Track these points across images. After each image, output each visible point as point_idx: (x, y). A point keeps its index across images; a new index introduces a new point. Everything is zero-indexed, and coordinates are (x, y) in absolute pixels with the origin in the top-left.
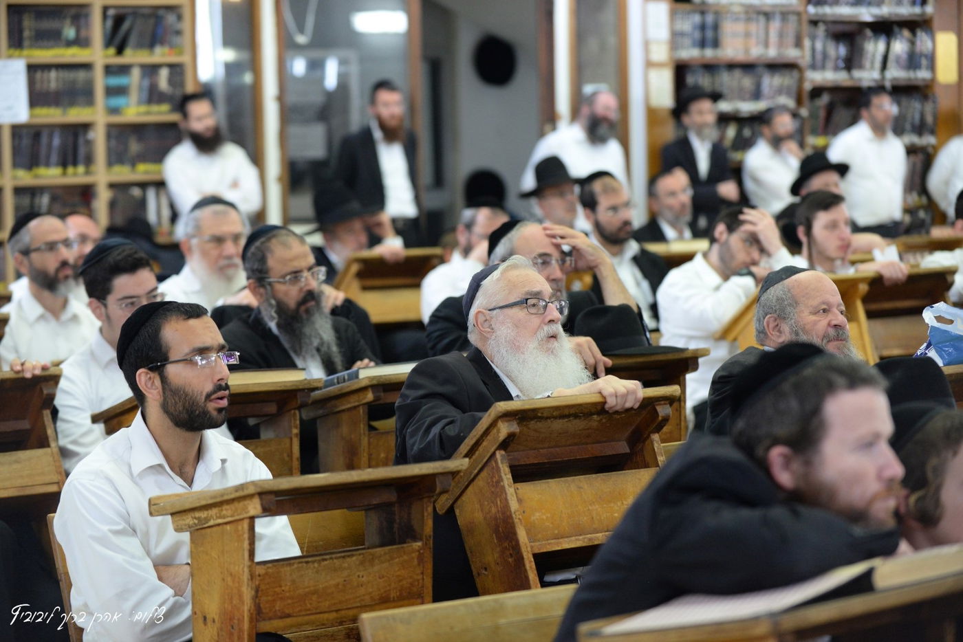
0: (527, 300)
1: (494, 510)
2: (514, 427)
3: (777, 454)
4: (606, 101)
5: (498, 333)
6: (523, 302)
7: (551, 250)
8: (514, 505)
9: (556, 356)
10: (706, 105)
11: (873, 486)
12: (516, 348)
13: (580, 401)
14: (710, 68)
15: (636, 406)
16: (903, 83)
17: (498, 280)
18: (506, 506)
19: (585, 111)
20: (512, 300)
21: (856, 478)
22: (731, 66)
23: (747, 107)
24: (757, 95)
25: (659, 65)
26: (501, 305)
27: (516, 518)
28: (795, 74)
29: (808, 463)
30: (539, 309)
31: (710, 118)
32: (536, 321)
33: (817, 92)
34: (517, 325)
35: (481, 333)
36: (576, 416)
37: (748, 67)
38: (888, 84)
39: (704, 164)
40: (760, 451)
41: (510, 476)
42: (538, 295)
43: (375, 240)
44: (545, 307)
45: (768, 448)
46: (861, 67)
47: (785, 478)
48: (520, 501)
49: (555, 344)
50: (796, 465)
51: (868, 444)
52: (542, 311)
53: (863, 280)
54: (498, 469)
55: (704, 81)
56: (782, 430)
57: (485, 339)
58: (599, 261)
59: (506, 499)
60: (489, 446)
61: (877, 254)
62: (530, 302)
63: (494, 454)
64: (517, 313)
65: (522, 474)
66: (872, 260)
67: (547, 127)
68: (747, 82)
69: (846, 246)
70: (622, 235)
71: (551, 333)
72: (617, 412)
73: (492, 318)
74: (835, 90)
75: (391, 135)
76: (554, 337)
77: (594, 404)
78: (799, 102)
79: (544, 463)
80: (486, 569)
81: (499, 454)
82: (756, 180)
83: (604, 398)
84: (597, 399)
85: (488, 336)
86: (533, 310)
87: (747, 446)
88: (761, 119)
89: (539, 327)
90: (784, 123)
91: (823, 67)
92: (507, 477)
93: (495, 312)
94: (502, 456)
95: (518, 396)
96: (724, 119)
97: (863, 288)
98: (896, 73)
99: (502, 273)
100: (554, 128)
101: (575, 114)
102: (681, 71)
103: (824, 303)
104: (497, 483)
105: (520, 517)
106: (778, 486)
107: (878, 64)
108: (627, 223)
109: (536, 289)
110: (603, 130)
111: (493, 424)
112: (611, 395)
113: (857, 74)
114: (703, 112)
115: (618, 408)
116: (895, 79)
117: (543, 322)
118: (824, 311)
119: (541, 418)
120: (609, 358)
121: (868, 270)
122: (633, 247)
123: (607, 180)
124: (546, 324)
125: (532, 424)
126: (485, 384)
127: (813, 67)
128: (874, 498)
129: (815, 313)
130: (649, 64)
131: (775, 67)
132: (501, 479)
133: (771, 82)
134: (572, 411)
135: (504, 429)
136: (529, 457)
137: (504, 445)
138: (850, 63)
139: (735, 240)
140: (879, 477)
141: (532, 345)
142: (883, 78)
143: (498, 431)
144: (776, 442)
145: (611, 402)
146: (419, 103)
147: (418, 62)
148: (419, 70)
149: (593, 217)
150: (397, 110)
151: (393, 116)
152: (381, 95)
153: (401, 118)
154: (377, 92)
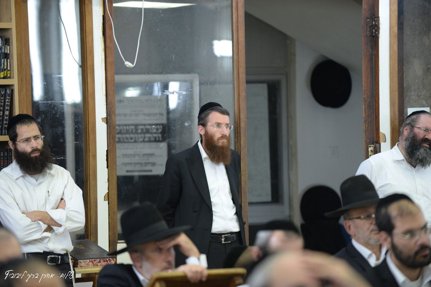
4: (427, 124)
19: (406, 132)
67: (372, 149)
70: (420, 259)
146: (243, 125)
147: (243, 85)
148: (243, 94)
149: (389, 240)
150: (227, 131)
151: (223, 137)
152: (215, 117)
153: (228, 139)
154: (207, 115)
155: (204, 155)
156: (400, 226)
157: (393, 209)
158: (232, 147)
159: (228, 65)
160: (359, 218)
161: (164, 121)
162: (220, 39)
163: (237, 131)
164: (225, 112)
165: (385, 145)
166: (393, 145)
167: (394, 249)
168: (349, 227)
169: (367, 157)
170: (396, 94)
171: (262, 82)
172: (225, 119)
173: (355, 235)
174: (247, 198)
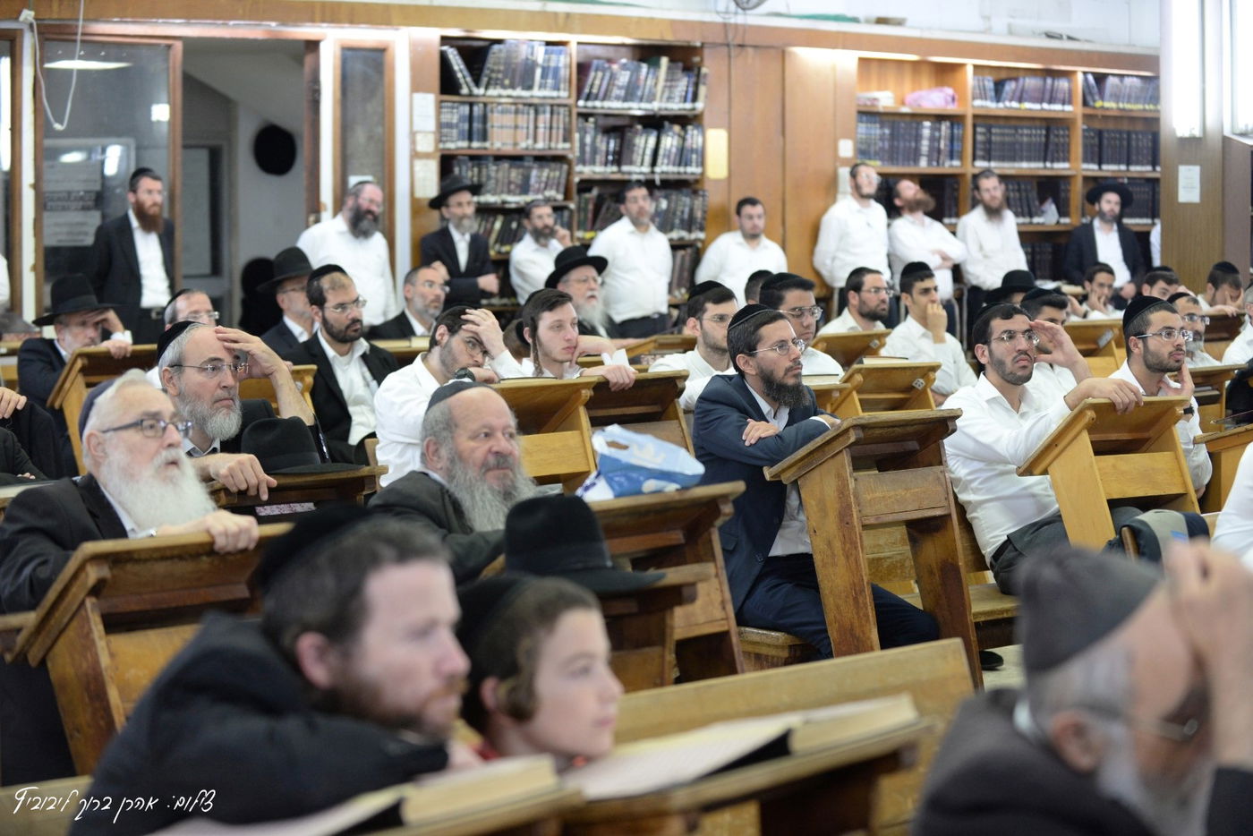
0: (142, 421)
1: (85, 665)
2: (103, 571)
3: (308, 645)
4: (372, 194)
5: (111, 458)
6: (137, 425)
7: (223, 354)
8: (105, 660)
9: (175, 485)
10: (465, 197)
11: (427, 684)
12: (129, 475)
13: (183, 541)
14: (476, 159)
15: (252, 546)
16: (671, 177)
17: (113, 398)
18: (96, 662)
19: (350, 202)
20: (128, 420)
21: (406, 674)
22: (499, 158)
23: (514, 200)
24: (524, 188)
25: (427, 156)
26: (116, 425)
27: (107, 676)
28: (565, 167)
29: (347, 656)
30: (157, 432)
31: (470, 210)
32: (153, 445)
33: (586, 185)
34: (132, 450)
35: (94, 457)
36: (181, 557)
37: (516, 159)
38: (657, 179)
39: (463, 257)
40: (286, 640)
41: (101, 627)
42: (156, 416)
43: (106, 335)
44: (164, 429)
45: (296, 637)
46: (631, 163)
47: (318, 673)
48: (112, 655)
49: (174, 471)
50: (333, 658)
51: (423, 632)
52: (160, 433)
53: (586, 385)
54: (87, 620)
55: (468, 173)
56: (313, 613)
57: (97, 464)
58: (274, 368)
59: (96, 654)
60: (78, 592)
61: (605, 357)
62: (146, 423)
63: (82, 603)
64: (133, 436)
65: (116, 623)
66: (601, 363)
67: (312, 218)
68: (515, 174)
69: (573, 348)
70: (351, 333)
71: (170, 459)
72: (229, 553)
73: (105, 440)
74: (604, 183)
75: (148, 222)
76: (174, 463)
77: (201, 545)
78: (567, 196)
79: (147, 611)
80: (78, 731)
81: (89, 602)
82: (521, 274)
83: (212, 537)
84: (204, 538)
85: (101, 460)
86: (150, 433)
87: (272, 632)
88: (523, 212)
89: (157, 452)
90: (543, 215)
91: (593, 162)
92: (97, 627)
93: (108, 435)
94: (93, 604)
95: (133, 530)
96: (485, 211)
97: (587, 394)
98: (665, 168)
99: (117, 391)
100: (317, 221)
101: (338, 207)
102: (447, 163)
103: (485, 426)
104: (88, 635)
105: (113, 674)
106: (308, 684)
107: (648, 159)
108: (356, 321)
109: (154, 409)
110: (365, 224)
111: (81, 568)
112: (220, 534)
113: (625, 168)
114: (464, 204)
115: (230, 548)
116: (663, 173)
117: (161, 446)
118: (487, 435)
119: (138, 561)
120: (274, 478)
121: (594, 374)
122: (363, 346)
123: (336, 275)
124: (164, 448)
125: (129, 567)
126: (93, 515)
127: (582, 161)
128: (431, 697)
129: (474, 437)
130: (415, 155)
131: (541, 159)
132: (90, 631)
133: (537, 175)
134: (176, 552)
135: (93, 574)
136: (126, 604)
137: (96, 591)
138: (619, 158)
139: (457, 342)
140: (436, 671)
141: (147, 472)
142: (653, 172)
143: (87, 576)
144: (307, 628)
145: (221, 542)
146: (178, 192)
147: (179, 150)
148: (179, 159)
149: (320, 314)
150: (158, 198)
151: (155, 204)
152: (146, 183)
153: (161, 206)
154: (138, 181)
155: (135, 223)
156: (332, 300)
157: (325, 282)
158: (166, 215)
159: (165, 129)
160: (293, 290)
161: (98, 187)
162: (158, 102)
163: (171, 198)
164: (156, 178)
165: (326, 215)
166: (335, 214)
167: (325, 322)
168: (283, 301)
169: (307, 227)
170: (339, 162)
171: (202, 147)
172: (157, 185)
173: (289, 309)
174: (182, 269)
